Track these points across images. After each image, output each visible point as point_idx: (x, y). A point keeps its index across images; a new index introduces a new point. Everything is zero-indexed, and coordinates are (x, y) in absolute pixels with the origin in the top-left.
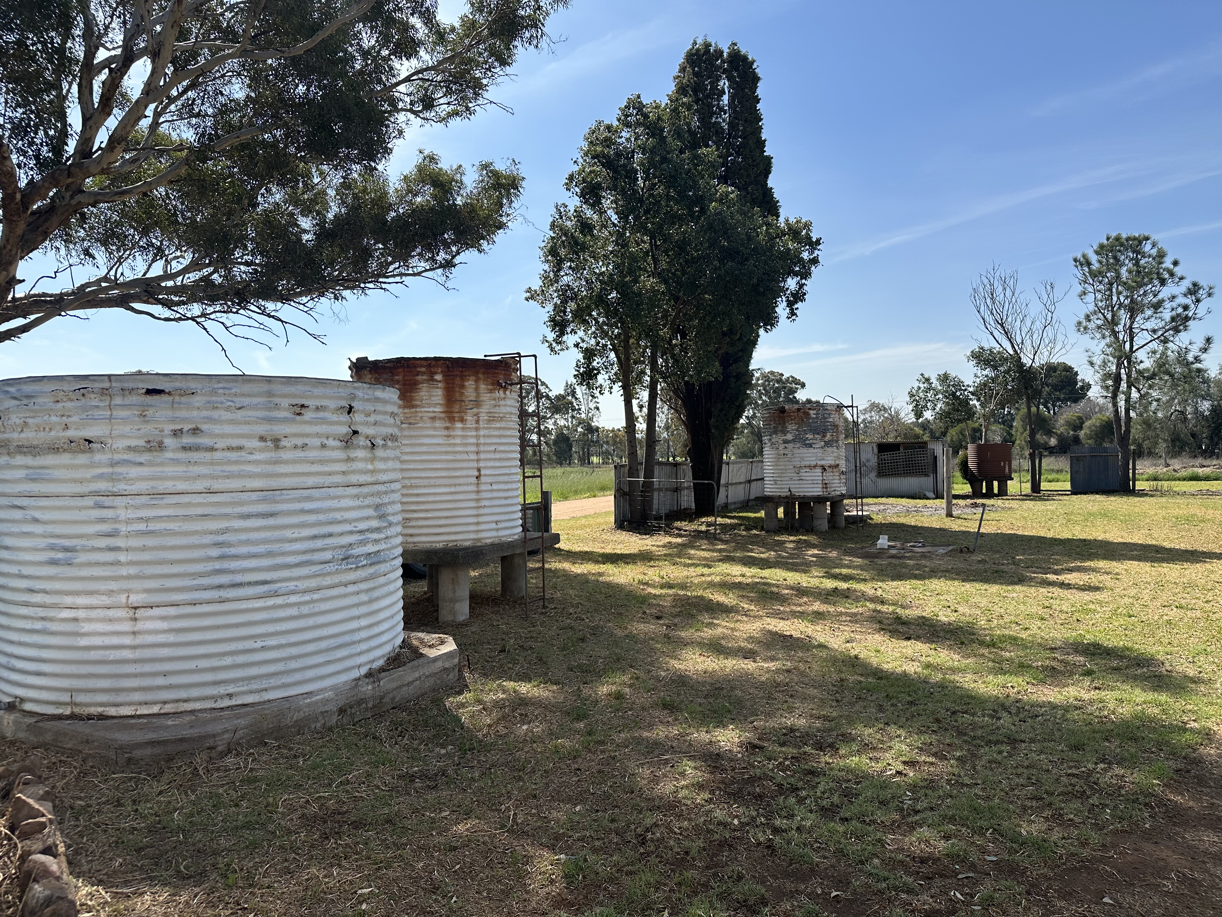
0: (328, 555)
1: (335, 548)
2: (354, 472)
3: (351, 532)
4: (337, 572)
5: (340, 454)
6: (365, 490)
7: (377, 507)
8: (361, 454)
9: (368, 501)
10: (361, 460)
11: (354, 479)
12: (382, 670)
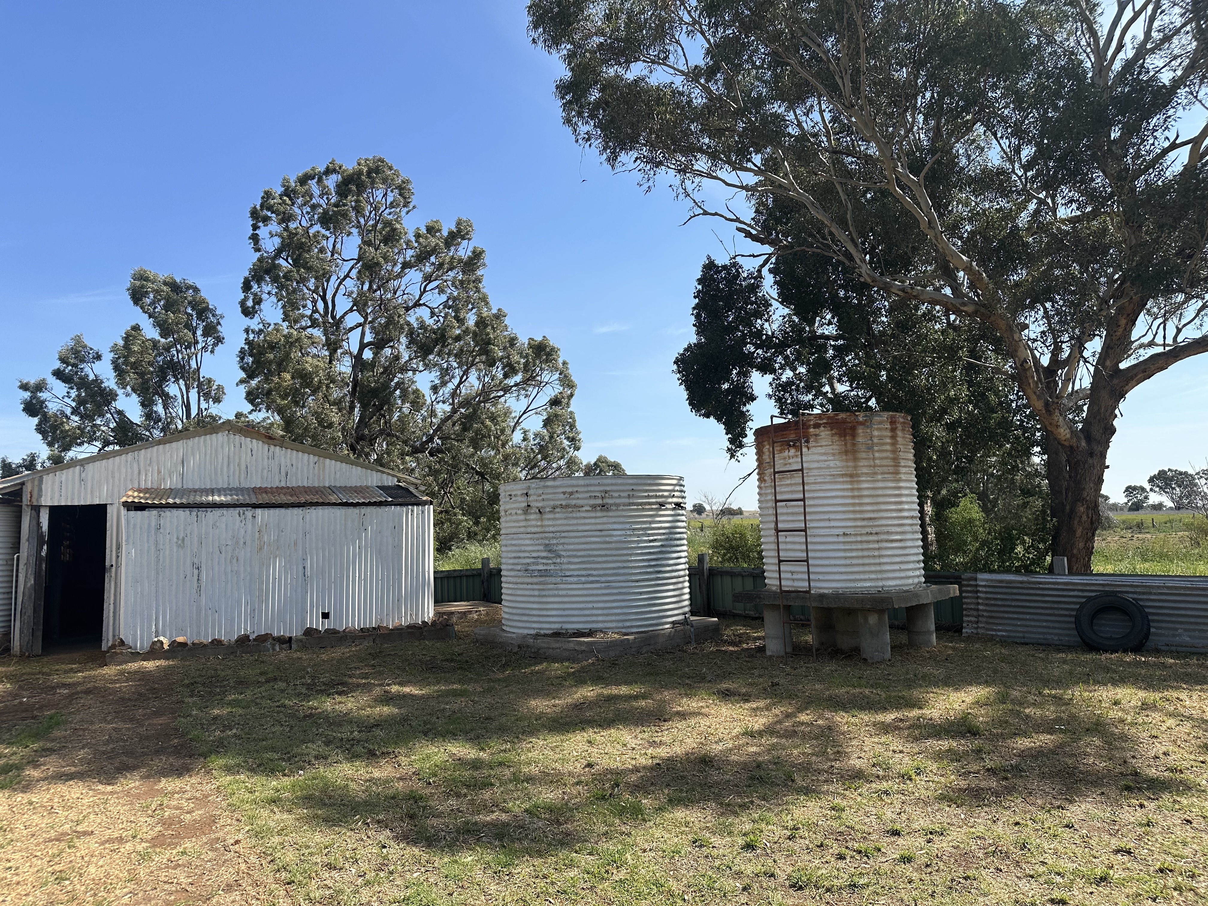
0: (519, 567)
1: (522, 564)
2: (529, 526)
3: (528, 557)
4: (522, 577)
5: (522, 517)
6: (536, 536)
7: (546, 545)
8: (533, 517)
9: (540, 542)
10: (533, 520)
11: (529, 530)
12: (545, 635)
